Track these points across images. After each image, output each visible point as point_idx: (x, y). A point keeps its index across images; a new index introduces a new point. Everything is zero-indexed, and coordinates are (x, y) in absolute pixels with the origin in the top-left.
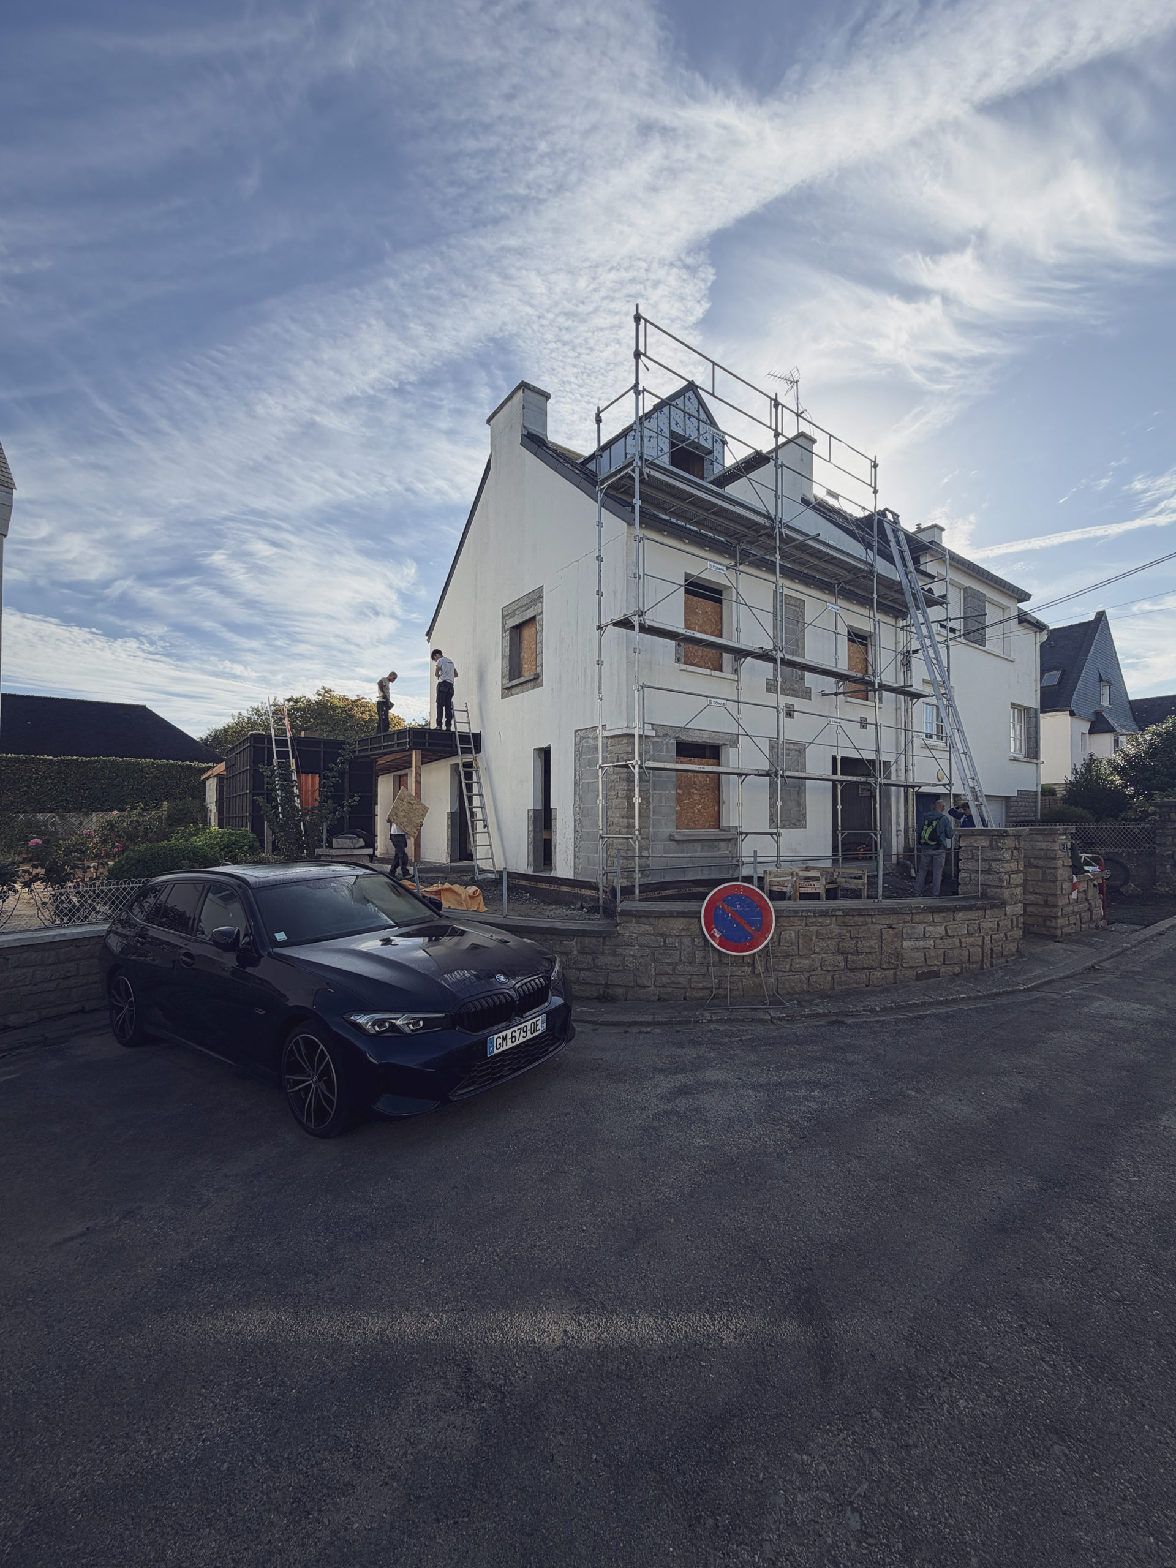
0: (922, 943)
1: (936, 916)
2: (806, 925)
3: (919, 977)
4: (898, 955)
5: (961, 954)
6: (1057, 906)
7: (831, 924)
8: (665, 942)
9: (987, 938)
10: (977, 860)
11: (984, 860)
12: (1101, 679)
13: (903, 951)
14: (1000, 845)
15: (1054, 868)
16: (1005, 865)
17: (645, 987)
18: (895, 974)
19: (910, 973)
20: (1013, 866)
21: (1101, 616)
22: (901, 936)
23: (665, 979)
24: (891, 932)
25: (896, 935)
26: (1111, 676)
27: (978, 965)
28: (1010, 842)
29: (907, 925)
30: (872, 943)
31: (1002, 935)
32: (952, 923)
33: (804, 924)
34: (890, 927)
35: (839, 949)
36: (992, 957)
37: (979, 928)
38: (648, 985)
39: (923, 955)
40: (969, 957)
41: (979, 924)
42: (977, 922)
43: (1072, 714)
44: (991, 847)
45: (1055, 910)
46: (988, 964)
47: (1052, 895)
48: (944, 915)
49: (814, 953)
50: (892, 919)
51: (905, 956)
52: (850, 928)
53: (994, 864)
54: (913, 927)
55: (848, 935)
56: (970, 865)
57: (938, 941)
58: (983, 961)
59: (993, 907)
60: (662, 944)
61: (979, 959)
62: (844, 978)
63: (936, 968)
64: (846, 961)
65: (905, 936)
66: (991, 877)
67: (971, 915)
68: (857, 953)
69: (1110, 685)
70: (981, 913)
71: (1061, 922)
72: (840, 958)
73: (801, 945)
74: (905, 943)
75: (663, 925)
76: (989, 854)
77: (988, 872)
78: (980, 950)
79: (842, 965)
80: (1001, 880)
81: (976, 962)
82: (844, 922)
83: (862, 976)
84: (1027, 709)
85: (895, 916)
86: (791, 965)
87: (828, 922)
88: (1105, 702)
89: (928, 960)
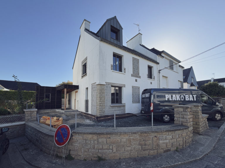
0: (165, 141)
1: (169, 132)
2: (129, 137)
3: (165, 152)
4: (158, 145)
5: (177, 144)
6: (199, 125)
7: (137, 136)
8: (86, 142)
9: (184, 138)
10: (180, 115)
11: (181, 115)
12: (192, 77)
13: (159, 144)
14: (186, 111)
15: (198, 115)
16: (188, 116)
17: (80, 155)
18: (157, 151)
19: (162, 151)
20: (190, 116)
21: (191, 67)
22: (159, 139)
23: (86, 154)
24: (156, 138)
25: (157, 139)
26: (193, 77)
27: (182, 146)
28: (189, 110)
29: (161, 136)
30: (150, 142)
31: (188, 136)
32: (174, 134)
33: (128, 136)
34: (155, 137)
35: (139, 144)
36: (185, 143)
37: (182, 135)
38: (81, 155)
39: (165, 145)
40: (179, 144)
41: (182, 134)
42: (181, 133)
43: (188, 83)
44: (184, 111)
45: (199, 126)
46: (185, 146)
47: (198, 122)
48: (171, 132)
49: (132, 145)
50: (156, 134)
51: (160, 145)
52: (143, 137)
53: (185, 116)
54: (162, 136)
55: (142, 139)
56: (178, 116)
57: (170, 140)
58: (183, 145)
59: (186, 129)
60: (85, 142)
61: (182, 145)
62: (141, 153)
63: (170, 148)
64: (142, 147)
65: (160, 139)
66: (184, 119)
67: (179, 132)
68: (145, 145)
69: (193, 78)
70: (182, 131)
71: (201, 129)
72: (140, 147)
73: (128, 143)
74: (160, 141)
75: (85, 136)
76: (183, 113)
77: (183, 118)
78: (182, 142)
79: (141, 149)
80: (187, 121)
81: (181, 146)
82: (141, 136)
83: (147, 152)
84: (181, 82)
85: (157, 133)
86: (124, 149)
87: (136, 136)
88: (193, 81)
89: (167, 146)
